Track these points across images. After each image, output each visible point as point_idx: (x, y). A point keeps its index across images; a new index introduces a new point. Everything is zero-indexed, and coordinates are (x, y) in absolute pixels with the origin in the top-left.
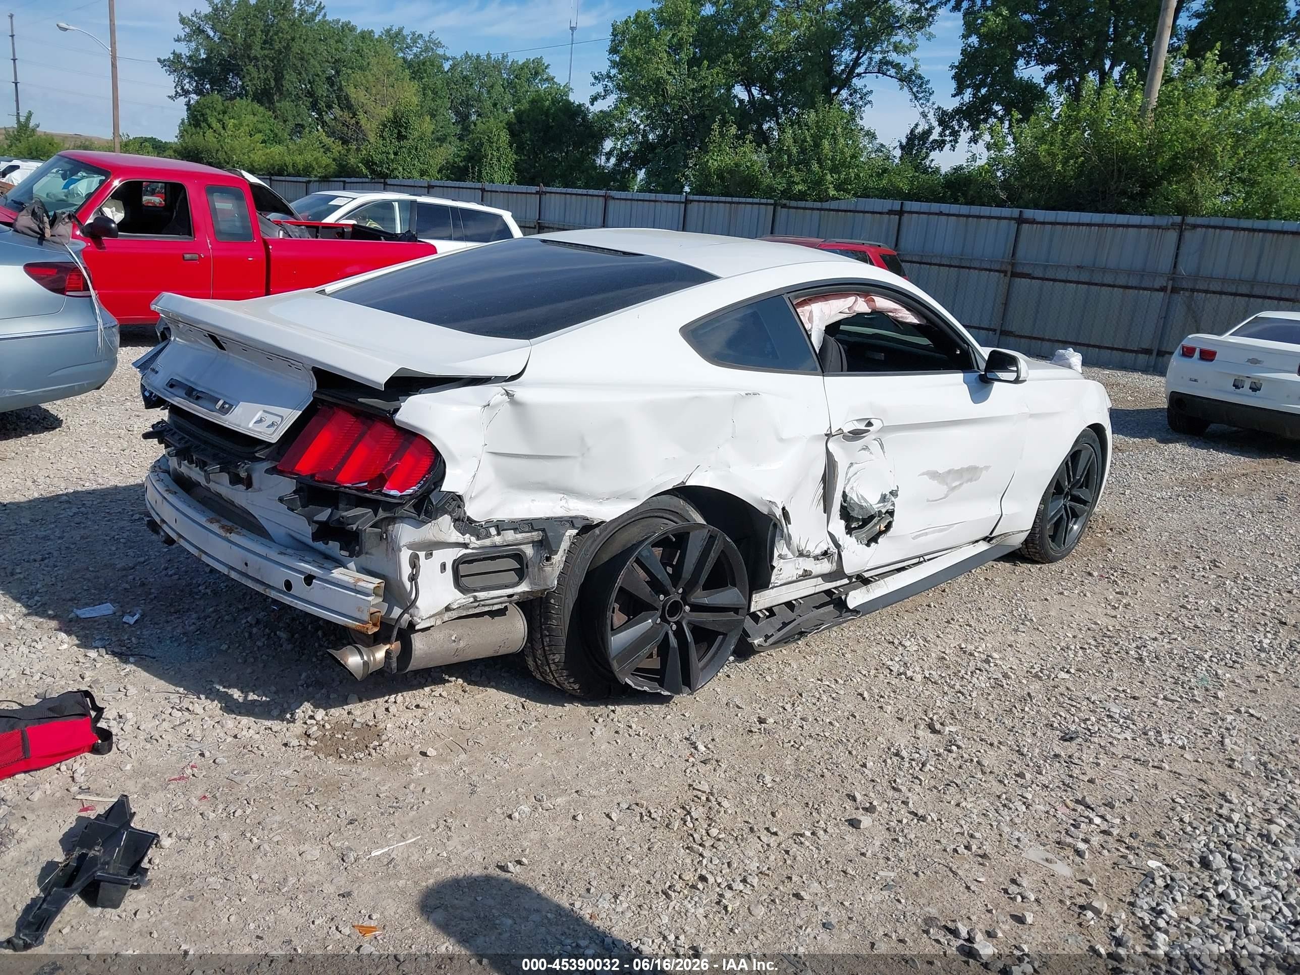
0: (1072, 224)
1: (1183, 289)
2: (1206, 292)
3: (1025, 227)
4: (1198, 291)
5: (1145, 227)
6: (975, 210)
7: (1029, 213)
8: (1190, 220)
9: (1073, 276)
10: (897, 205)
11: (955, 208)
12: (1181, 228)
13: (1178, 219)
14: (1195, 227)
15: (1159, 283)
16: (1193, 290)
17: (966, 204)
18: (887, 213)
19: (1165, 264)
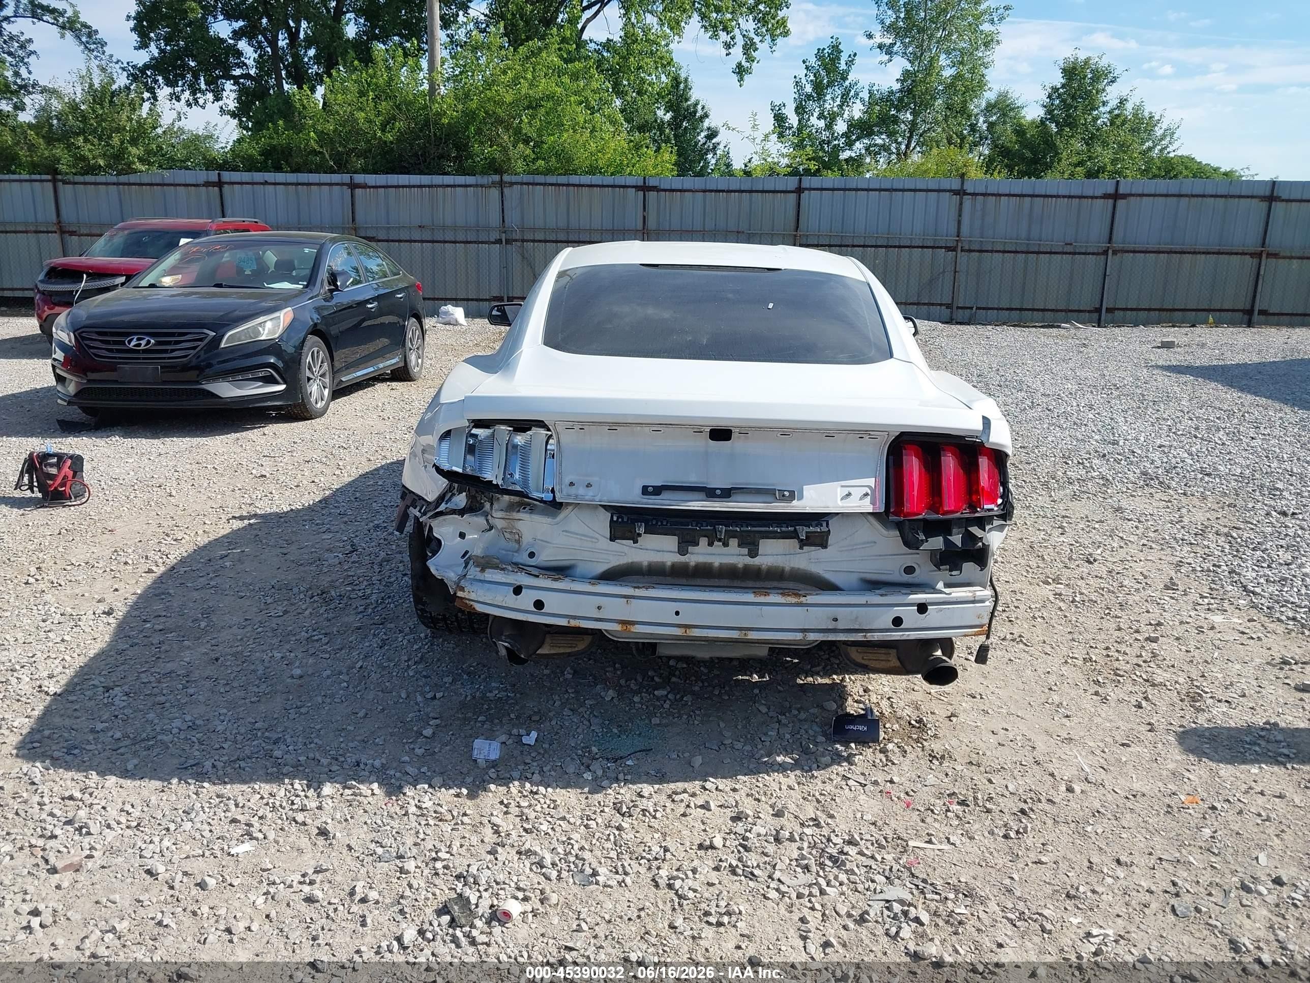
0: (403, 187)
1: (516, 240)
2: (534, 241)
3: (358, 192)
4: (528, 241)
5: (470, 186)
6: (303, 177)
7: (359, 178)
8: (506, 178)
9: (416, 235)
10: (213, 176)
11: (280, 177)
12: (501, 184)
13: (497, 178)
14: (512, 184)
15: (494, 236)
16: (523, 241)
17: (292, 172)
18: (204, 185)
19: (494, 219)
